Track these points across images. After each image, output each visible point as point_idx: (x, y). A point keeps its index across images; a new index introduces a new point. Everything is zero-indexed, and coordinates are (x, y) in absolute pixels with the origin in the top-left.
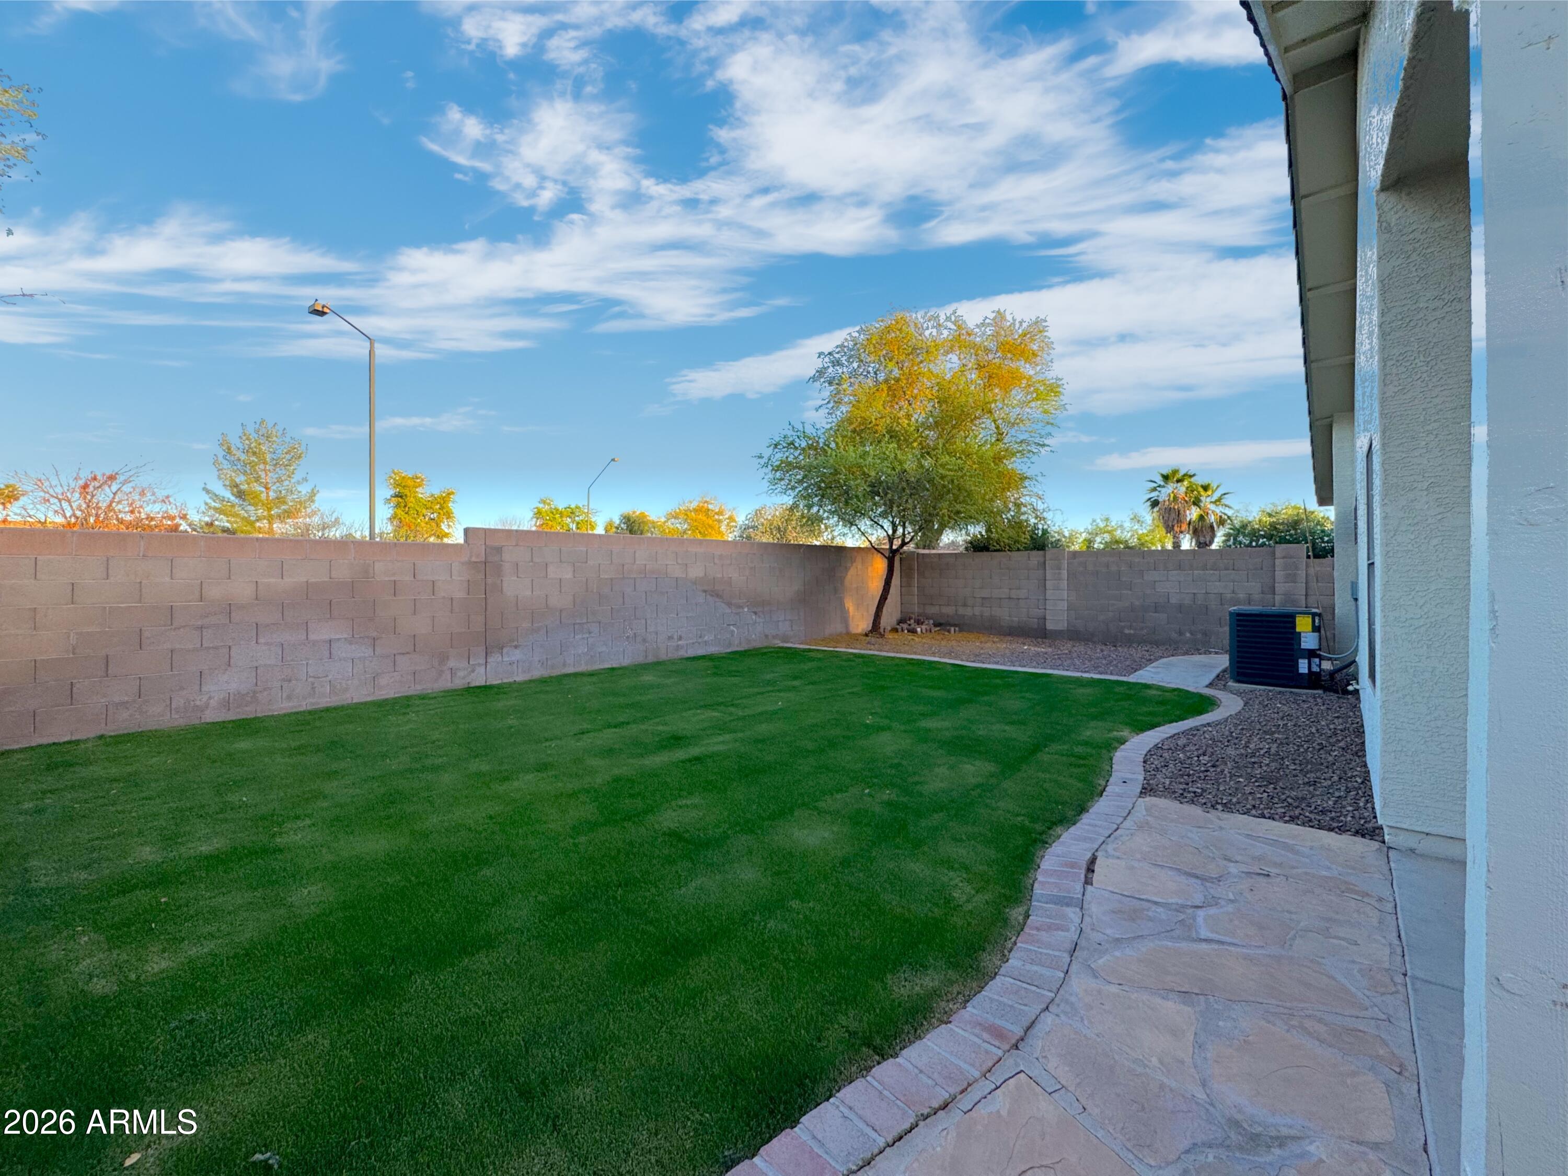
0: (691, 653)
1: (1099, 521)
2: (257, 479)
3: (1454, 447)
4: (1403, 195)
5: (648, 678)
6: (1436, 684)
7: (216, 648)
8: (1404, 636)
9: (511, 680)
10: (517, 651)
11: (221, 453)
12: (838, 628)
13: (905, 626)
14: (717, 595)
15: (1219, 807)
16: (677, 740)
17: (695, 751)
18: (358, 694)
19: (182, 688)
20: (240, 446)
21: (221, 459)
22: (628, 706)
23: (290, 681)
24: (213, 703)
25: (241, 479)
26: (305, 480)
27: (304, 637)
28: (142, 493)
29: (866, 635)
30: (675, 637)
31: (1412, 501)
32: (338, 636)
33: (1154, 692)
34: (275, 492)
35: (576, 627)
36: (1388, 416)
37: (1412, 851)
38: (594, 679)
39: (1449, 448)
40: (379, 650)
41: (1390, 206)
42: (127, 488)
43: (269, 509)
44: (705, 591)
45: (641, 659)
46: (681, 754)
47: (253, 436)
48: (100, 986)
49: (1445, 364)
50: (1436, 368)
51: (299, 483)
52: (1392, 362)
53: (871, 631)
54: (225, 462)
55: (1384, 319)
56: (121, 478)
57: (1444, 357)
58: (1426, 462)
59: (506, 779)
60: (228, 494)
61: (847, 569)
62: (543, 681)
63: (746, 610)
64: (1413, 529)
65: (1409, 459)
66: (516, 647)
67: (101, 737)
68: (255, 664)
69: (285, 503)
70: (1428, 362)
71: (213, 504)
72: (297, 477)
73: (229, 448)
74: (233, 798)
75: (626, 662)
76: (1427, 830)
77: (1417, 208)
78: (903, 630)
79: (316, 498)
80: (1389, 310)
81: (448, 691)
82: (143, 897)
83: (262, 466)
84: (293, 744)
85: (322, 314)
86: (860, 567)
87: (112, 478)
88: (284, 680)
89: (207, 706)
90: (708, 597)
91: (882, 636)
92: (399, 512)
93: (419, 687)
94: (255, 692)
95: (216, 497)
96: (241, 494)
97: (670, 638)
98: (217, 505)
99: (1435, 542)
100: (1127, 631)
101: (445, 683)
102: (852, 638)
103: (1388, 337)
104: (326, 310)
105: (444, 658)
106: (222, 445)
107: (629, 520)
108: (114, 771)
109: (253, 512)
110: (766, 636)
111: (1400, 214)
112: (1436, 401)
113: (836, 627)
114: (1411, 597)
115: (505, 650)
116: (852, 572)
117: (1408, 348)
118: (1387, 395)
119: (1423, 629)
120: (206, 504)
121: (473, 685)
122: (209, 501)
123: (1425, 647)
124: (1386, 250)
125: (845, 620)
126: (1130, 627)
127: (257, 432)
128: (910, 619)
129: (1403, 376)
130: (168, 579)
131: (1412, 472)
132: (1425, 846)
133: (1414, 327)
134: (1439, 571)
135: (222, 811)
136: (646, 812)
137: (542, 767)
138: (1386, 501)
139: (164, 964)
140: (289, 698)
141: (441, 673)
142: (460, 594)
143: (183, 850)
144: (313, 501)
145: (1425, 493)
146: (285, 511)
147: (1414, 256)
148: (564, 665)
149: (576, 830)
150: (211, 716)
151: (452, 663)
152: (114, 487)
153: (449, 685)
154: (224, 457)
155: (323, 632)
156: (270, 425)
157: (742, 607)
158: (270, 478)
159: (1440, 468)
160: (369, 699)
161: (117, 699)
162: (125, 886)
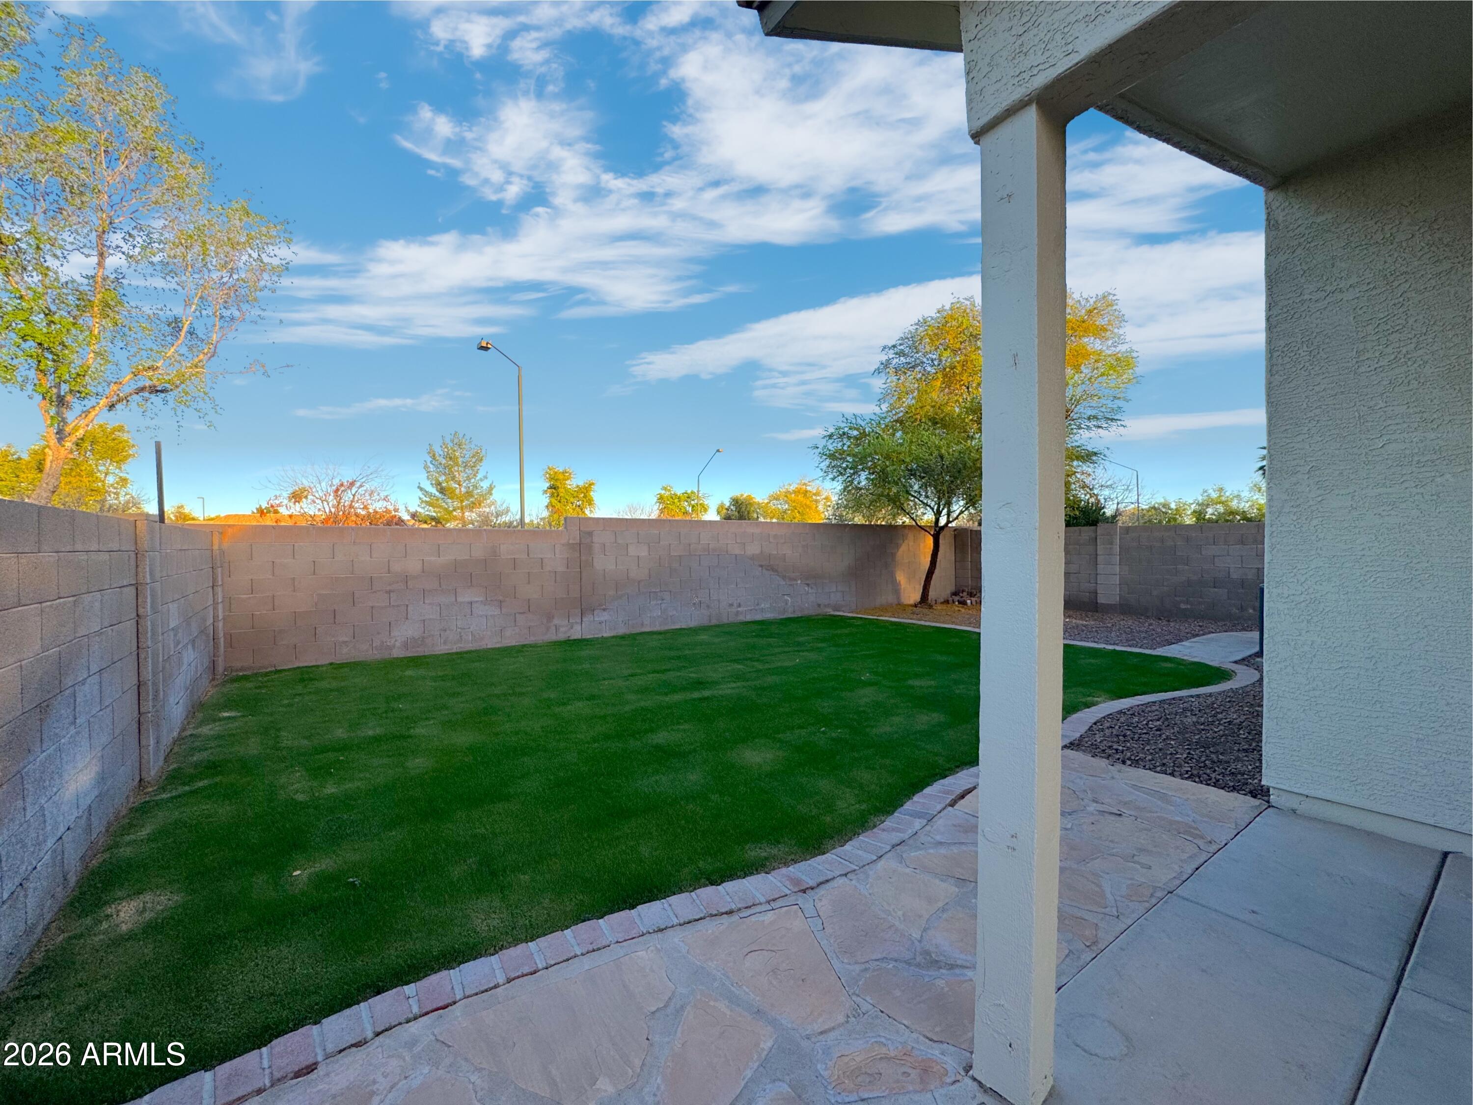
0: (749, 618)
1: (1211, 491)
2: (453, 478)
3: (1333, 432)
4: (1291, 194)
5: (703, 637)
6: (1314, 656)
7: (398, 606)
8: (1286, 612)
9: (600, 636)
10: (605, 613)
11: (429, 459)
12: (890, 599)
13: (956, 598)
14: (772, 569)
15: (1129, 762)
16: (699, 684)
17: (707, 693)
18: (492, 642)
19: (378, 633)
20: (441, 453)
21: (429, 464)
22: (679, 657)
23: (445, 630)
24: (398, 644)
25: (442, 478)
26: (486, 477)
27: (454, 599)
28: (371, 494)
29: (916, 606)
30: (735, 605)
31: (1295, 484)
32: (477, 599)
33: (1169, 665)
34: (465, 487)
35: (652, 595)
36: (1274, 404)
37: (1294, 811)
38: (660, 637)
39: (1328, 434)
40: (504, 610)
41: (1278, 204)
42: (361, 491)
43: (462, 501)
44: (761, 566)
45: (705, 622)
46: (696, 695)
47: (450, 445)
48: (300, 797)
49: (1325, 353)
50: (1319, 356)
51: (481, 480)
52: (1278, 353)
53: (920, 603)
54: (431, 466)
55: (1271, 313)
56: (358, 484)
57: (1326, 346)
58: (1308, 447)
59: (564, 704)
60: (433, 490)
61: (898, 546)
62: (623, 637)
63: (799, 582)
64: (1295, 510)
65: (1292, 445)
66: (604, 610)
67: (331, 664)
68: (423, 618)
69: (472, 496)
70: (1311, 352)
71: (425, 499)
72: (479, 476)
73: (434, 455)
74: (394, 705)
75: (693, 624)
76: (1305, 793)
77: (1302, 204)
78: (953, 602)
79: (493, 492)
80: (1276, 304)
81: (555, 642)
82: (331, 755)
83: (456, 468)
84: (440, 674)
85: (486, 349)
86: (911, 543)
87: (352, 484)
88: (441, 630)
89: (394, 646)
90: (764, 571)
91: (931, 607)
92: (553, 500)
93: (532, 638)
94: (423, 638)
95: (426, 493)
96: (442, 491)
97: (731, 605)
98: (428, 499)
99: (1315, 522)
100: (1183, 606)
101: (552, 637)
102: (901, 607)
103: (1275, 330)
104: (489, 346)
105: (550, 618)
106: (429, 453)
107: (737, 502)
108: (334, 684)
109: (451, 504)
110: (819, 605)
111: (1286, 211)
112: (1317, 389)
113: (887, 598)
114: (1292, 574)
115: (596, 613)
116: (903, 548)
117: (1293, 339)
118: (1274, 384)
119: (1303, 604)
120: (420, 498)
121: (572, 638)
122: (422, 496)
123: (1305, 622)
124: (1274, 247)
125: (896, 589)
126: (1187, 603)
127: (452, 441)
128: (963, 591)
129: (1288, 366)
130: (368, 558)
131: (1294, 456)
132: (1305, 807)
133: (1298, 319)
134: (1319, 551)
135: (386, 712)
136: (646, 731)
137: (592, 697)
138: (1271, 485)
139: (333, 790)
140: (445, 643)
141: (548, 629)
142: (561, 569)
143: (359, 732)
144: (491, 494)
145: (1307, 476)
146: (473, 503)
147: (1299, 252)
148: (642, 625)
149: (595, 740)
150: (397, 653)
151: (556, 621)
152: (354, 490)
153: (554, 638)
154: (431, 462)
155: (465, 597)
156: (461, 436)
157: (796, 580)
158: (461, 477)
159: (1320, 453)
160: (498, 646)
161: (341, 639)
162: (324, 750)
